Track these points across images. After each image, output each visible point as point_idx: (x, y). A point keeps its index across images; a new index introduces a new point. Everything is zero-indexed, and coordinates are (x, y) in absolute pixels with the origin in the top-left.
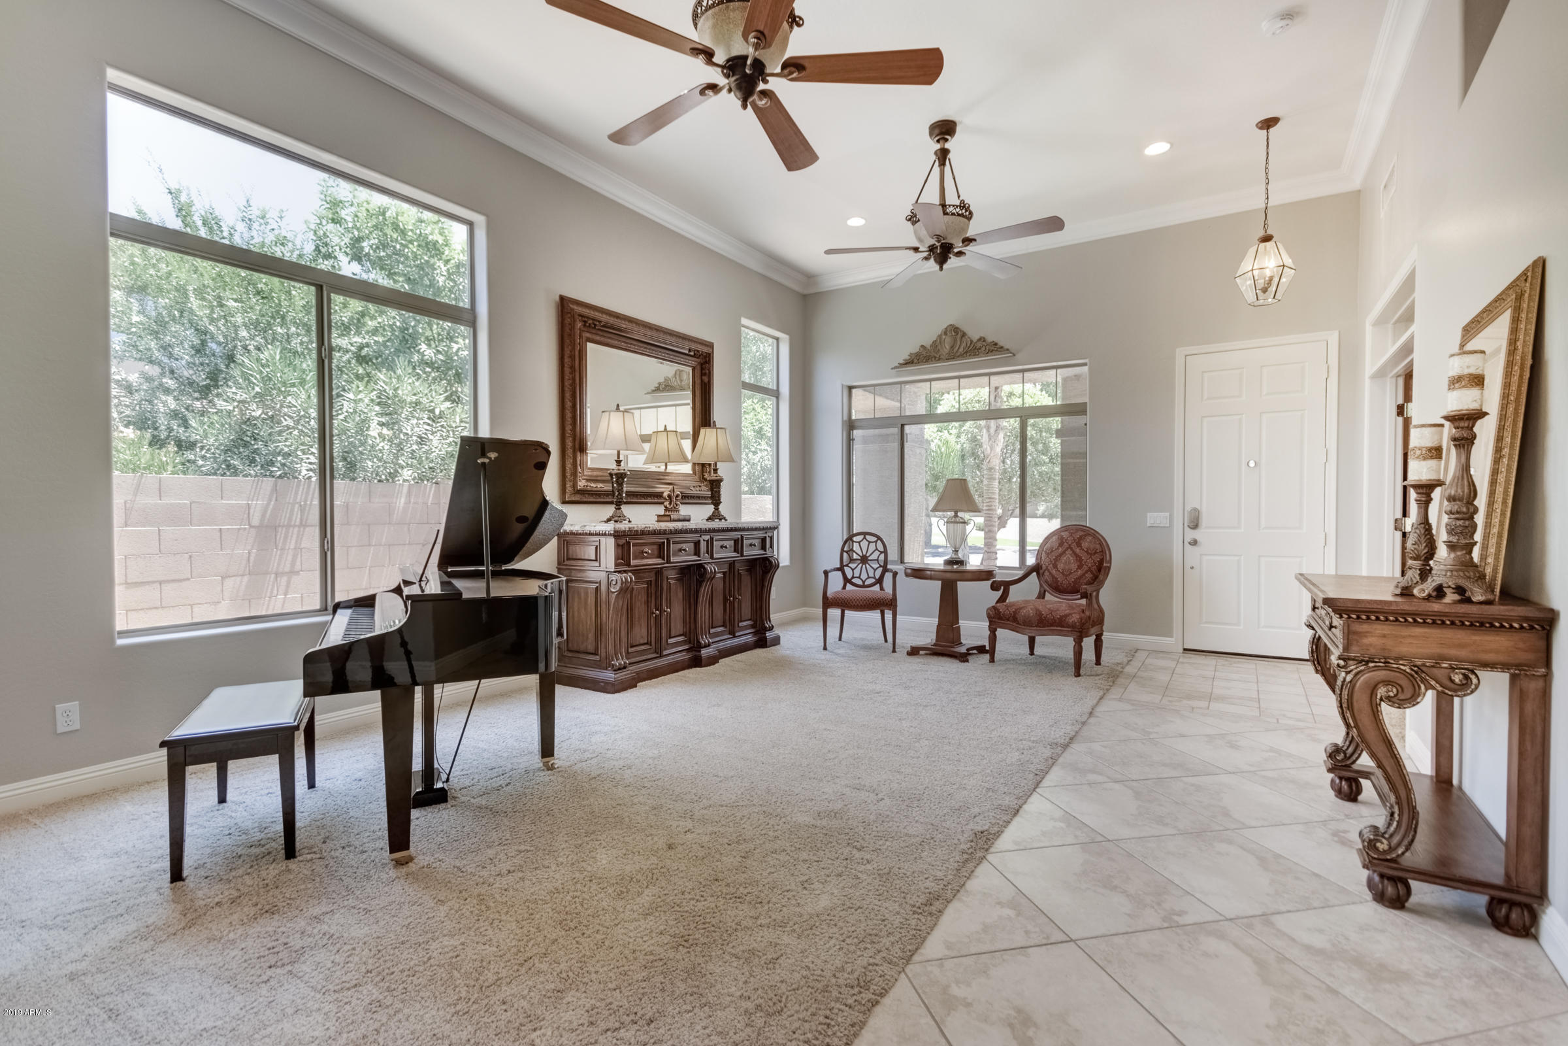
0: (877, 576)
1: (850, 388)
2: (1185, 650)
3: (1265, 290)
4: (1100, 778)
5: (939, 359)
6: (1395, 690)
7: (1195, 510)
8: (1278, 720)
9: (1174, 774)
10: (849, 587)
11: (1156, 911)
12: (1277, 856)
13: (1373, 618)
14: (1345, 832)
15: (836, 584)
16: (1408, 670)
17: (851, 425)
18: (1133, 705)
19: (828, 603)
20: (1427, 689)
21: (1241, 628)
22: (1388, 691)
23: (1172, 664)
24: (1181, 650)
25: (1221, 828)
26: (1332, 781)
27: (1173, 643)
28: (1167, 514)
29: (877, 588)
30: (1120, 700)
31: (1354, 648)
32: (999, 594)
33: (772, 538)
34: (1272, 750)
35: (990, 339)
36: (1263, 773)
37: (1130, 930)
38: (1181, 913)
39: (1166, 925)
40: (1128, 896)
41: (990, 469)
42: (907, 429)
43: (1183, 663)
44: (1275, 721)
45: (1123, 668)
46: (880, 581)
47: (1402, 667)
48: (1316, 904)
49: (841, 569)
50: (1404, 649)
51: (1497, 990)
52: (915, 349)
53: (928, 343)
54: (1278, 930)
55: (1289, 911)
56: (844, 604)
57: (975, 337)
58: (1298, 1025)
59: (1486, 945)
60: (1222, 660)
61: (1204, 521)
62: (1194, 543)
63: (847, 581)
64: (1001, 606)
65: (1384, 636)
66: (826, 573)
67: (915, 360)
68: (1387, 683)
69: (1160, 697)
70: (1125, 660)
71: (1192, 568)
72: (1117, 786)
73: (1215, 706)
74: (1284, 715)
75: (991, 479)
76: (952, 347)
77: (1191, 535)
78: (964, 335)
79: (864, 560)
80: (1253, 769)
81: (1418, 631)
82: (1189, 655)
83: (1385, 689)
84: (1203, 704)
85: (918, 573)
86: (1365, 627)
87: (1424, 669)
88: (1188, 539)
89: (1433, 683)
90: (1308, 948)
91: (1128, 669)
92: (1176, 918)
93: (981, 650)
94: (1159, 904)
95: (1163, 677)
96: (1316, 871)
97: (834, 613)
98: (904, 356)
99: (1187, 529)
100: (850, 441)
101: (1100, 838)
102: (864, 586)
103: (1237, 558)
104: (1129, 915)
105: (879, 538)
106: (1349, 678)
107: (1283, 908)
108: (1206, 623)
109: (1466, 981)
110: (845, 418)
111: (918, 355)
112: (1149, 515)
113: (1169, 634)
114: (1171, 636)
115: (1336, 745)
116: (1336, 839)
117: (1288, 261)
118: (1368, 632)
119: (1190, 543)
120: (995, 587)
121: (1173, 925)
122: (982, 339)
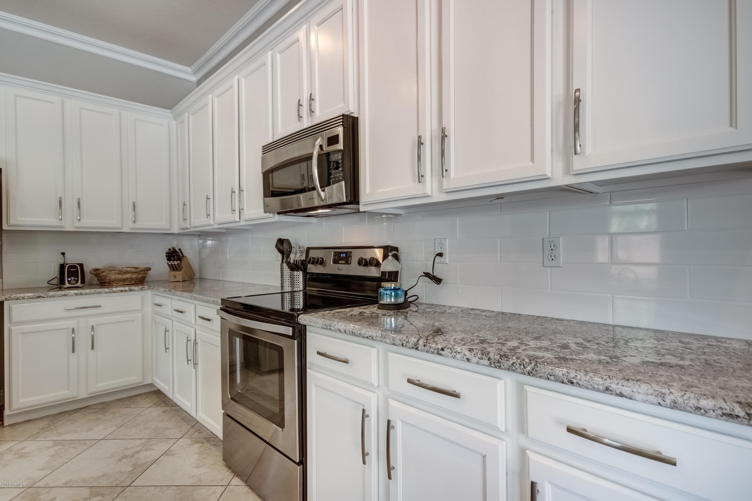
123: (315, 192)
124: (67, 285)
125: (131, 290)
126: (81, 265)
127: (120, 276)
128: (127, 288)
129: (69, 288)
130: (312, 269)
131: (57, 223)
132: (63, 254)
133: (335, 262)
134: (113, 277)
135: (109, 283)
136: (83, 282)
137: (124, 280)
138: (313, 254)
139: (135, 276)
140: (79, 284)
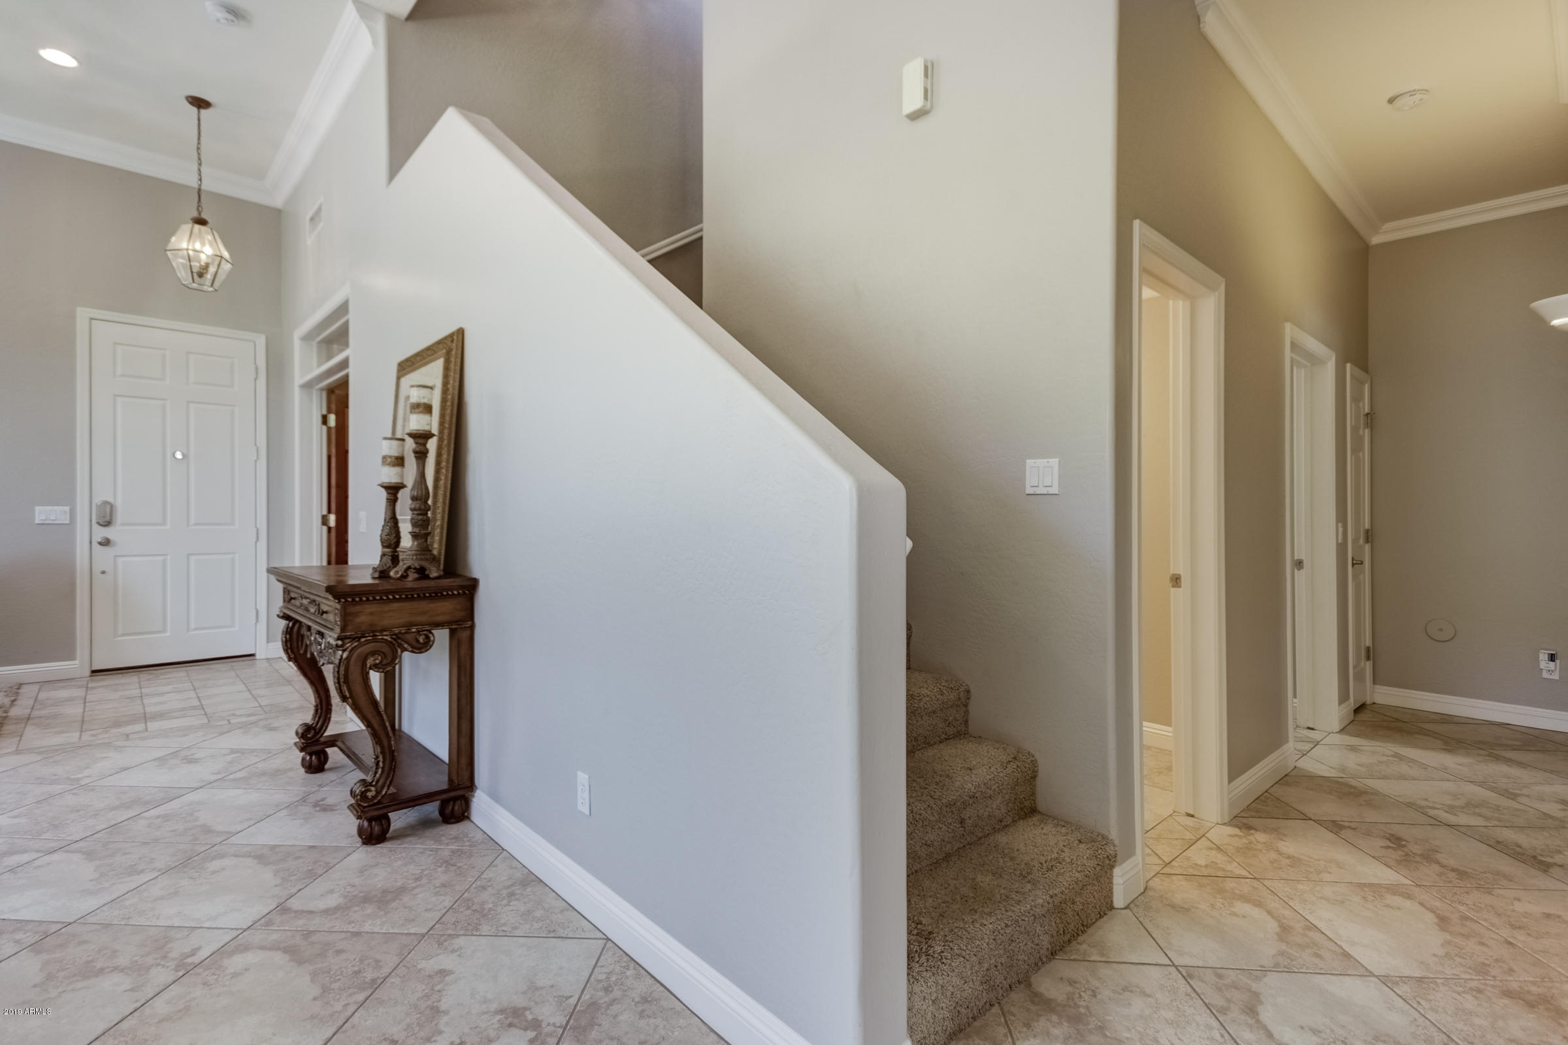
2: (94, 672)
3: (201, 275)
4: (26, 857)
6: (380, 658)
7: (106, 503)
8: (228, 720)
9: (131, 813)
11: (164, 966)
12: (273, 848)
13: (364, 599)
14: (323, 800)
16: (389, 639)
18: (40, 753)
20: (402, 652)
21: (168, 634)
22: (375, 660)
23: (80, 692)
24: (88, 673)
25: (208, 847)
26: (303, 759)
27: (77, 666)
28: (67, 508)
30: (18, 752)
31: (350, 628)
34: (233, 751)
36: (232, 777)
37: (139, 1004)
38: (193, 953)
39: (181, 974)
40: (122, 970)
43: (93, 688)
44: (226, 722)
45: (6, 712)
47: (385, 637)
48: (320, 872)
50: (386, 622)
51: (459, 865)
54: (296, 912)
55: (300, 890)
58: (339, 980)
59: (443, 838)
60: (144, 676)
61: (119, 517)
62: (106, 543)
65: (372, 614)
68: (373, 653)
69: (78, 734)
70: (7, 701)
71: (103, 572)
72: (55, 857)
73: (153, 726)
74: (234, 715)
77: (100, 533)
80: (220, 776)
81: (396, 605)
82: (99, 677)
83: (372, 659)
84: (140, 727)
86: (358, 608)
87: (400, 636)
88: (98, 537)
89: (406, 646)
90: (326, 912)
91: (14, 712)
92: (190, 960)
94: (165, 957)
95: (76, 710)
96: (312, 844)
99: (95, 526)
101: (55, 928)
103: (161, 558)
104: (132, 990)
106: (345, 655)
107: (294, 890)
108: (123, 635)
109: (439, 869)
112: (38, 509)
113: (71, 656)
114: (73, 659)
115: (306, 725)
116: (318, 809)
117: (226, 254)
118: (360, 612)
119: (100, 544)
121: (189, 968)
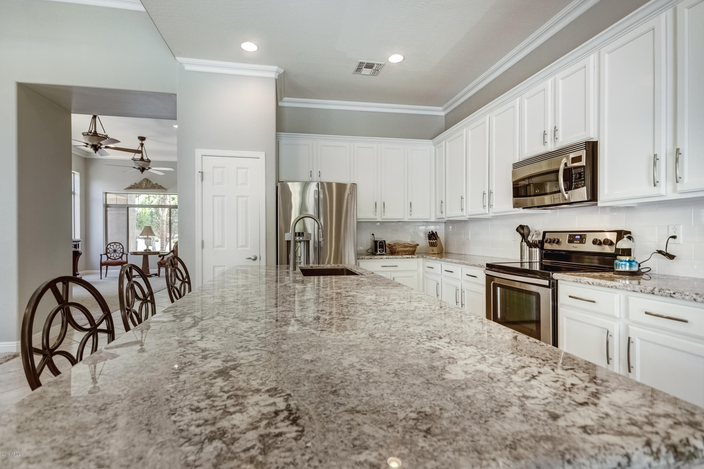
0: (120, 256)
1: (106, 193)
5: (141, 188)
10: (109, 260)
15: (105, 259)
17: (106, 206)
19: (102, 264)
29: (120, 259)
32: (161, 258)
33: (78, 245)
35: (159, 184)
41: (163, 221)
42: (130, 209)
46: (121, 257)
49: (106, 254)
52: (133, 184)
53: (138, 182)
56: (107, 264)
57: (154, 183)
63: (108, 258)
64: (162, 262)
66: (101, 255)
67: (131, 188)
75: (163, 224)
76: (146, 185)
78: (150, 182)
79: (115, 251)
85: (135, 254)
93: (156, 275)
97: (104, 267)
98: (128, 185)
100: (106, 211)
102: (115, 259)
105: (120, 244)
110: (104, 203)
111: (134, 186)
120: (160, 256)
122: (156, 184)
123: (560, 194)
124: (379, 253)
125: (412, 258)
126: (385, 241)
127: (404, 249)
128: (410, 256)
129: (380, 255)
130: (547, 246)
131: (374, 217)
132: (373, 235)
133: (570, 241)
134: (400, 249)
135: (398, 253)
136: (386, 252)
137: (405, 251)
138: (548, 236)
139: (411, 249)
140: (384, 253)
